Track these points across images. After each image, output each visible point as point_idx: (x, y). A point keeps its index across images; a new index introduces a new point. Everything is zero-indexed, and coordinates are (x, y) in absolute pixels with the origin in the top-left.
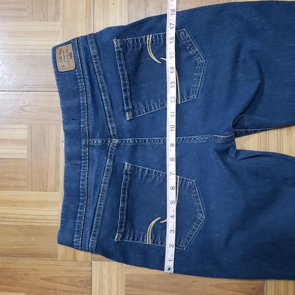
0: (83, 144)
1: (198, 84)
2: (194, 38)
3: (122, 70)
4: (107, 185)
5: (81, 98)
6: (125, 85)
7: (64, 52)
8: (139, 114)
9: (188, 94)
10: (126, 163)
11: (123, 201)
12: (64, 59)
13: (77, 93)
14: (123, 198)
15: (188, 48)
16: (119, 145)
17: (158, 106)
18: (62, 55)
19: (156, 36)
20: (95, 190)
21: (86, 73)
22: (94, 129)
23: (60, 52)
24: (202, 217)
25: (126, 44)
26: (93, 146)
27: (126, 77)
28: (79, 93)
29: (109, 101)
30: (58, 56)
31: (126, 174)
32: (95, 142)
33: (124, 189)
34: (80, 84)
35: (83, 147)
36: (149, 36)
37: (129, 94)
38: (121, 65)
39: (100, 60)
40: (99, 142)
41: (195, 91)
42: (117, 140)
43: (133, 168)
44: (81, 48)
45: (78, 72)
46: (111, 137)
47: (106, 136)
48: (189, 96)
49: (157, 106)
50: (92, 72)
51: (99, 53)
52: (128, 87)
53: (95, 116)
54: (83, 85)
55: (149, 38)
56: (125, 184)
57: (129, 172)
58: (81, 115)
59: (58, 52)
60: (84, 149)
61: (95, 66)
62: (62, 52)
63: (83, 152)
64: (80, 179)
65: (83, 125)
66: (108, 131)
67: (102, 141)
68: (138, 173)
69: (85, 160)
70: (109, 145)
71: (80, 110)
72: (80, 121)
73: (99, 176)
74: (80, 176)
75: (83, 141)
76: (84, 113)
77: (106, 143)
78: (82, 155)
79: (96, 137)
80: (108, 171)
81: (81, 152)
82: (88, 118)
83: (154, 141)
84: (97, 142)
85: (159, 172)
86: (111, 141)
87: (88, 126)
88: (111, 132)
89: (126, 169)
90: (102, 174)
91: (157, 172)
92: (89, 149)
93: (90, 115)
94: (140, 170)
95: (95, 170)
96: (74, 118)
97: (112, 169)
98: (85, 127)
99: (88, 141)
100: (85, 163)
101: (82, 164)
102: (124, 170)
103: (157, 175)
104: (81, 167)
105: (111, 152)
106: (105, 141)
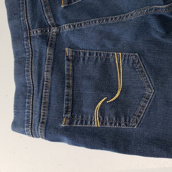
0: (25, 36)
10: (66, 49)
26: (34, 37)
32: (35, 32)
35: (25, 39)
40: (38, 31)
42: (56, 28)
43: (74, 53)
46: (50, 27)
58: (20, 9)
60: (26, 41)
63: (26, 44)
64: (25, 70)
65: (23, 17)
66: (46, 21)
67: (41, 31)
68: (80, 57)
69: (29, 52)
70: (48, 34)
71: (20, 4)
72: (20, 15)
73: (41, 65)
74: (25, 68)
75: (25, 33)
76: (23, 6)
77: (45, 32)
78: (26, 47)
79: (35, 28)
80: (49, 59)
81: (24, 45)
82: (26, 10)
83: (89, 23)
84: (37, 32)
85: (100, 53)
86: (50, 30)
87: (27, 18)
88: (48, 20)
89: (67, 55)
90: (44, 63)
91: (98, 52)
92: (30, 41)
93: (28, 7)
94: (82, 54)
95: (37, 59)
96: (15, 13)
97: (53, 57)
98: (25, 19)
99: (28, 33)
100: (29, 55)
101: (27, 56)
102: (66, 56)
103: (98, 55)
104: (26, 59)
105: (51, 41)
106: (44, 31)
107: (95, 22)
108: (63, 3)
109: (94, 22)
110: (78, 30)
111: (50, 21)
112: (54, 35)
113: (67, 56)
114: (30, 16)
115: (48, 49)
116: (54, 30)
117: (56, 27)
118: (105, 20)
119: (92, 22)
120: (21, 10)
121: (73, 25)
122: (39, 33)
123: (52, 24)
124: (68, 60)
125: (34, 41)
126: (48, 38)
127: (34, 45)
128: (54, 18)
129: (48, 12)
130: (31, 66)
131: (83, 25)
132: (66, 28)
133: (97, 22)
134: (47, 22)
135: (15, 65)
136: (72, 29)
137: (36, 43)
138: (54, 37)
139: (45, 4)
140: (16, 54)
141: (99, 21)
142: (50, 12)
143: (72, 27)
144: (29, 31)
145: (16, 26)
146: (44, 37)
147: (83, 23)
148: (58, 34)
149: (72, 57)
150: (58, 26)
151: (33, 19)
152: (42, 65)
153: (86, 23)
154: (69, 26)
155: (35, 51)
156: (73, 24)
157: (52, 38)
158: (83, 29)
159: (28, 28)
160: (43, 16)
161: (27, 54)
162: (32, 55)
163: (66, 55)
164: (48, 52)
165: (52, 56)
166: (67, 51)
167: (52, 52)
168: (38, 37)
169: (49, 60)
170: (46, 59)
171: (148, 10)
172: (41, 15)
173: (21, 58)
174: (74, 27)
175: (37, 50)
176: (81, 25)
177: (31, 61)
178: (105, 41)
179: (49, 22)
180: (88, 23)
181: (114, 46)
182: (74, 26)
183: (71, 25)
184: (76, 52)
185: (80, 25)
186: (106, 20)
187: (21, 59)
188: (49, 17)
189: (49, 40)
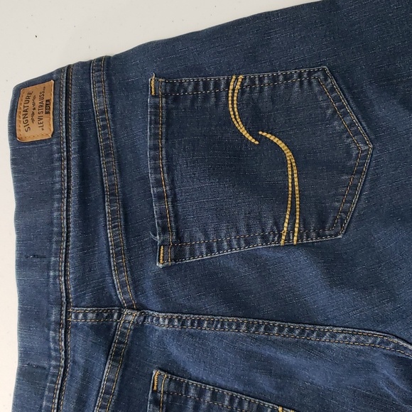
0: (53, 318)
1: (351, 202)
2: (348, 88)
5: (56, 205)
6: (158, 183)
7: (34, 98)
8: (193, 254)
9: (322, 223)
10: (154, 372)
12: (33, 114)
13: (49, 194)
15: (329, 112)
17: (239, 240)
18: (30, 105)
19: (252, 81)
23: (28, 97)
25: (178, 91)
26: (76, 326)
28: (52, 193)
30: (21, 107)
32: (81, 316)
34: (58, 172)
35: (52, 327)
36: (237, 79)
39: (113, 121)
40: (90, 316)
41: (341, 219)
42: (136, 313)
43: (172, 385)
44: (74, 89)
45: (57, 144)
46: (121, 307)
48: (324, 229)
49: (235, 243)
51: (112, 106)
52: (166, 188)
53: (83, 250)
55: (236, 84)
57: (162, 398)
58: (51, 247)
59: (24, 99)
60: (55, 331)
61: (100, 133)
62: (31, 98)
63: (54, 338)
64: (41, 406)
65: (55, 271)
66: (113, 290)
67: (97, 315)
68: (186, 400)
69: (57, 359)
70: (115, 323)
71: (52, 234)
72: (50, 262)
73: (86, 402)
74: (42, 398)
75: (54, 311)
76: (58, 243)
77: (107, 317)
78: (52, 345)
79: (83, 304)
80: (107, 392)
81: (48, 339)
82: (67, 254)
83: (222, 325)
84: (85, 316)
85: (241, 398)
86: (120, 315)
87: (65, 275)
88: (118, 292)
89: (155, 388)
90: (92, 399)
91: (237, 397)
92: (66, 332)
93: (72, 248)
94: (192, 392)
95: (76, 386)
96: (37, 253)
97: (117, 388)
98: (59, 276)
99: (64, 313)
100: (57, 367)
101: (52, 368)
102: (150, 391)
103: (235, 405)
104: (47, 376)
105: (120, 342)
106: (105, 315)
107: (238, 326)
108: (162, 255)
109: (234, 327)
110: (192, 335)
111: (124, 293)
112: (127, 329)
113: (153, 391)
114: (73, 273)
115: (107, 366)
116: (131, 317)
117: (138, 310)
118: (262, 329)
119: (230, 325)
120: (53, 250)
121: (179, 320)
122: (91, 320)
123: (128, 301)
124: (156, 402)
125: (75, 335)
126: (112, 332)
127: (75, 346)
128: (134, 288)
129: (121, 272)
130: (59, 399)
131: (205, 325)
132: (161, 322)
133: (243, 328)
134: (116, 295)
135: (19, 381)
136: (177, 329)
137: (80, 343)
138: (128, 332)
139: (116, 250)
140: (25, 353)
141: (248, 328)
142: (127, 272)
143: (176, 324)
144: (67, 306)
145: (35, 287)
146: (103, 332)
147: (206, 322)
148: (139, 329)
149: (167, 397)
150: (141, 308)
151: (82, 281)
152: (87, 404)
153: (213, 321)
154: (171, 320)
155: (74, 362)
156: (182, 317)
157: (123, 334)
158: (205, 334)
159: (64, 299)
160: (108, 279)
161: (53, 363)
162: (65, 370)
163: (153, 387)
164: (107, 373)
165: (115, 388)
166: (156, 378)
167: (116, 376)
168: (87, 328)
169: (107, 396)
170: (99, 390)
171: (376, 341)
172: (103, 275)
173: (37, 367)
174: (182, 325)
175: (81, 361)
176: (200, 323)
177: (61, 386)
178: (258, 375)
179: (119, 296)
180: (219, 326)
181: (279, 388)
182: (183, 323)
183: (176, 320)
184: (179, 384)
185: (198, 323)
186: (265, 329)
187: (36, 370)
188: (123, 285)
189: (113, 338)
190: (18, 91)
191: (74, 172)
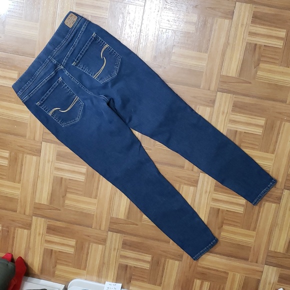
3: (87, 46)
4: (46, 81)
5: (63, 40)
6: (83, 52)
7: (73, 17)
8: (79, 67)
9: (101, 79)
11: (49, 92)
12: (70, 21)
13: (64, 37)
14: (51, 90)
15: (116, 64)
16: (62, 69)
19: (110, 48)
20: (41, 79)
21: (73, 34)
22: (58, 56)
23: (71, 16)
24: (78, 119)
25: (97, 39)
27: (86, 49)
28: (64, 38)
29: (72, 51)
31: (58, 82)
33: (53, 87)
34: (68, 35)
37: (81, 56)
38: (88, 43)
45: (71, 30)
47: (60, 62)
49: (87, 71)
50: (76, 36)
51: (85, 31)
52: (83, 53)
54: (69, 37)
55: (107, 46)
56: (54, 85)
57: (59, 82)
61: (79, 34)
190: (71, 12)
191: (71, 38)
